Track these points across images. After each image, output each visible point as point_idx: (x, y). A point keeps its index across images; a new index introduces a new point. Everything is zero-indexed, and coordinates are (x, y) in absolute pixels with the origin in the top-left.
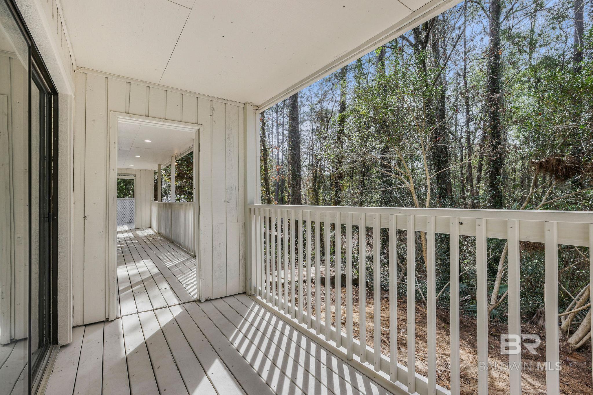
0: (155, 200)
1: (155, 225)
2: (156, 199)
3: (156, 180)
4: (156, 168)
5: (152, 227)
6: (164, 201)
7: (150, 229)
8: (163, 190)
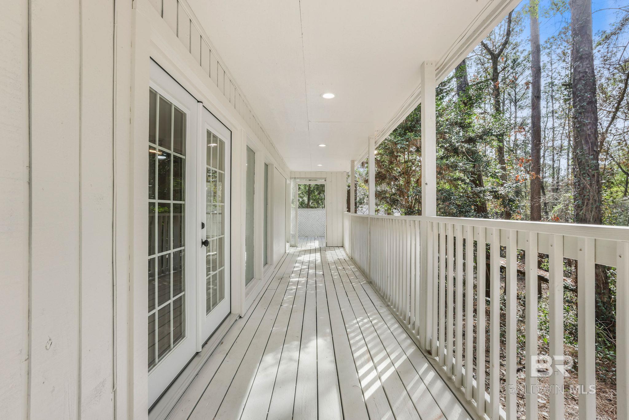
0: (347, 211)
1: (347, 244)
2: (349, 211)
3: (349, 187)
4: (349, 170)
5: (344, 246)
6: (359, 213)
7: (341, 249)
8: (358, 199)
